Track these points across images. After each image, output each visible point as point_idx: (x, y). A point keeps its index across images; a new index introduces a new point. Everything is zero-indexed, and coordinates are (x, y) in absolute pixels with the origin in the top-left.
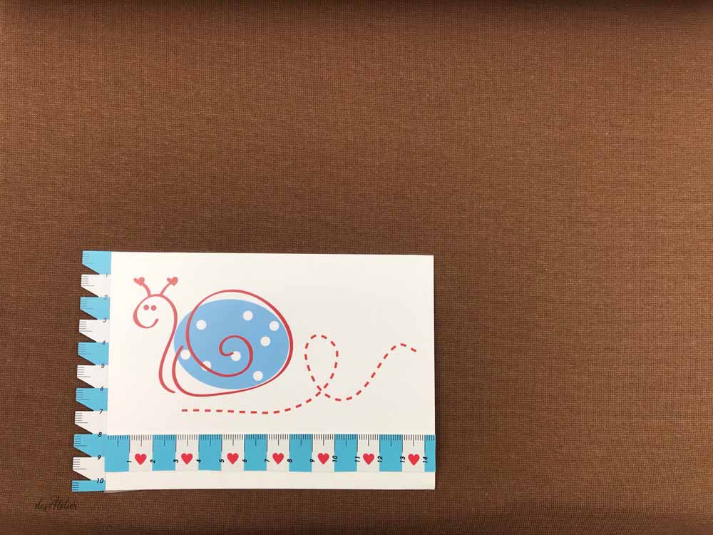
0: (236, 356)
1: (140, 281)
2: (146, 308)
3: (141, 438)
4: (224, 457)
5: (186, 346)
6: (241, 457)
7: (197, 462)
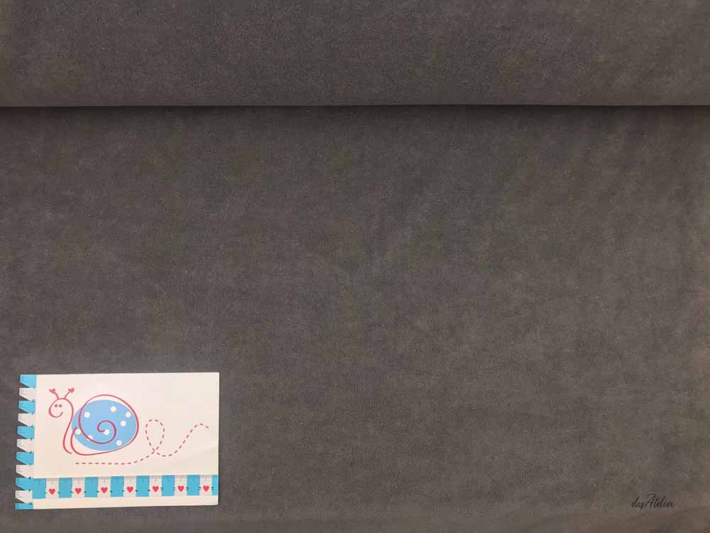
0: (107, 432)
1: (53, 391)
2: (56, 406)
3: (52, 480)
4: (99, 489)
5: (78, 427)
6: (109, 490)
7: (84, 493)
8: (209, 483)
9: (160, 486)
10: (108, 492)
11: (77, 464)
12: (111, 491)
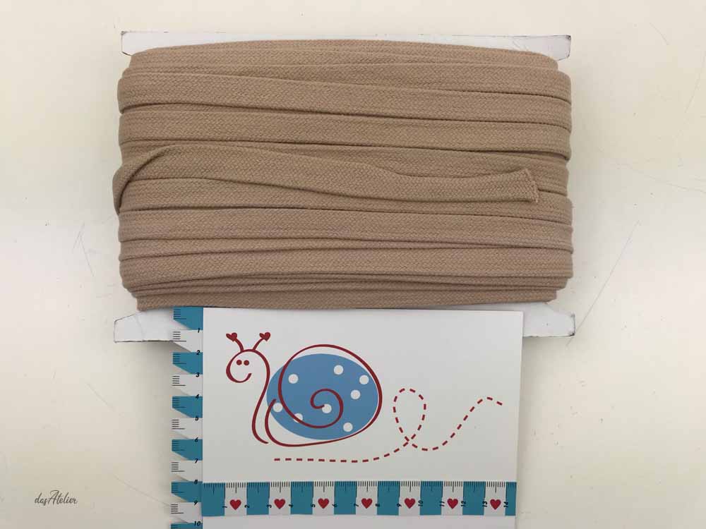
0: (327, 409)
1: (233, 337)
2: (239, 362)
3: (236, 485)
4: (315, 502)
5: (278, 399)
6: (331, 503)
7: (290, 507)
8: (501, 495)
9: (417, 498)
10: (330, 507)
11: (276, 460)
12: (335, 506)
